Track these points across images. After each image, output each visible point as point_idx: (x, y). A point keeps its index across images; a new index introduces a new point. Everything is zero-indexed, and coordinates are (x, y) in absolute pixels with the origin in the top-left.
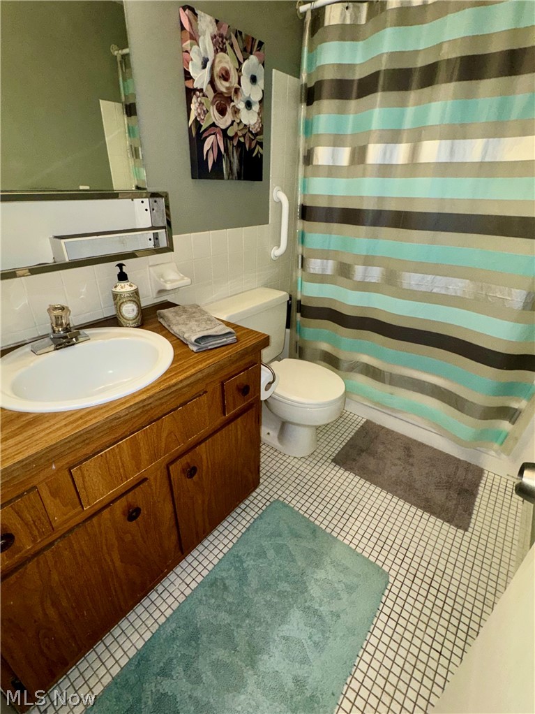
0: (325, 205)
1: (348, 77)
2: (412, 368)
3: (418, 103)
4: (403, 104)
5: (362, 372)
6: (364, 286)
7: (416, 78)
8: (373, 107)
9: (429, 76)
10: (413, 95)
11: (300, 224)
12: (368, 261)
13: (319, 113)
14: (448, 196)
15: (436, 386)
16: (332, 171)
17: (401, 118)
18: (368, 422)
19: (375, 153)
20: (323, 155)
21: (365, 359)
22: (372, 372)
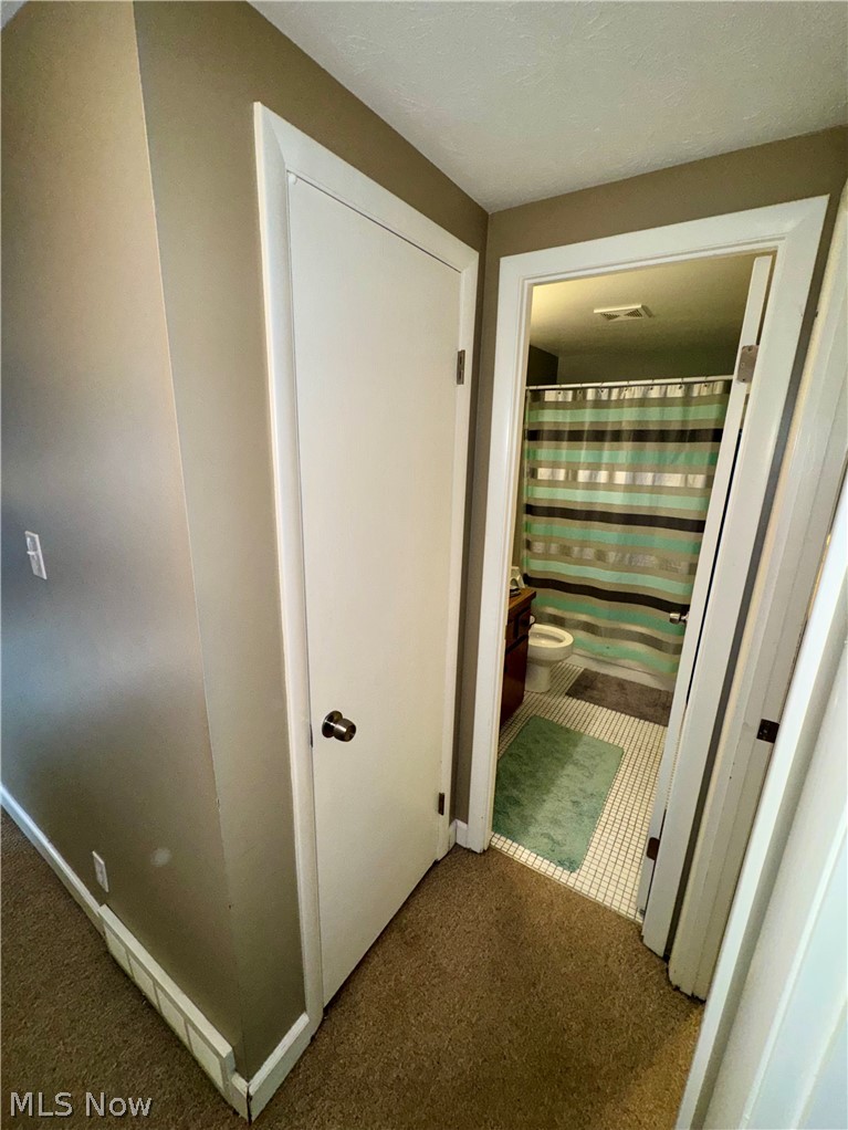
0: (546, 505)
1: (561, 428)
2: (623, 621)
3: (611, 449)
4: (601, 449)
5: (583, 629)
6: (581, 562)
7: (608, 437)
8: (581, 449)
9: (617, 436)
10: (607, 444)
11: (525, 517)
12: (584, 544)
13: (541, 448)
14: (635, 504)
15: (642, 634)
16: (552, 483)
17: (600, 456)
18: (586, 670)
19: (583, 476)
20: (543, 473)
21: (583, 618)
22: (590, 628)
